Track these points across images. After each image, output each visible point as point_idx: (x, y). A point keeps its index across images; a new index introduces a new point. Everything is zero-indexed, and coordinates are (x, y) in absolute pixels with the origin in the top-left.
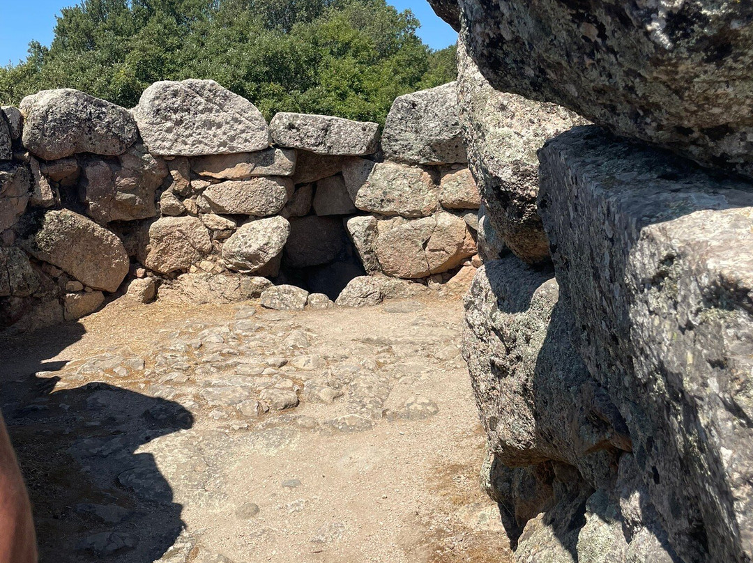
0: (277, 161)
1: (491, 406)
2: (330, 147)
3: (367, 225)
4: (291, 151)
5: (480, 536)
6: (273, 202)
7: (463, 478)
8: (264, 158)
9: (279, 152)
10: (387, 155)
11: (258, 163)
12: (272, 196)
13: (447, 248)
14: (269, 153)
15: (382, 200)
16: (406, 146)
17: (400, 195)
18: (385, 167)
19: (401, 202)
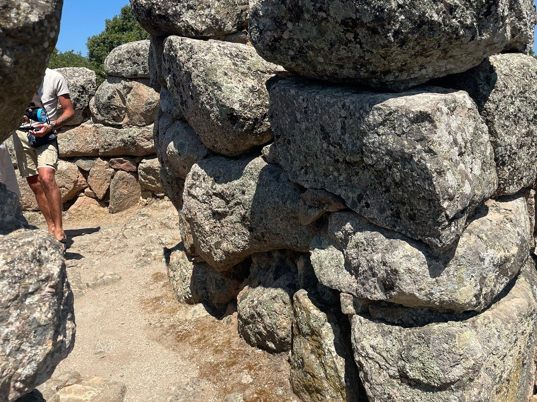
1: (214, 237)
5: (197, 320)
7: (165, 302)
13: (66, 185)
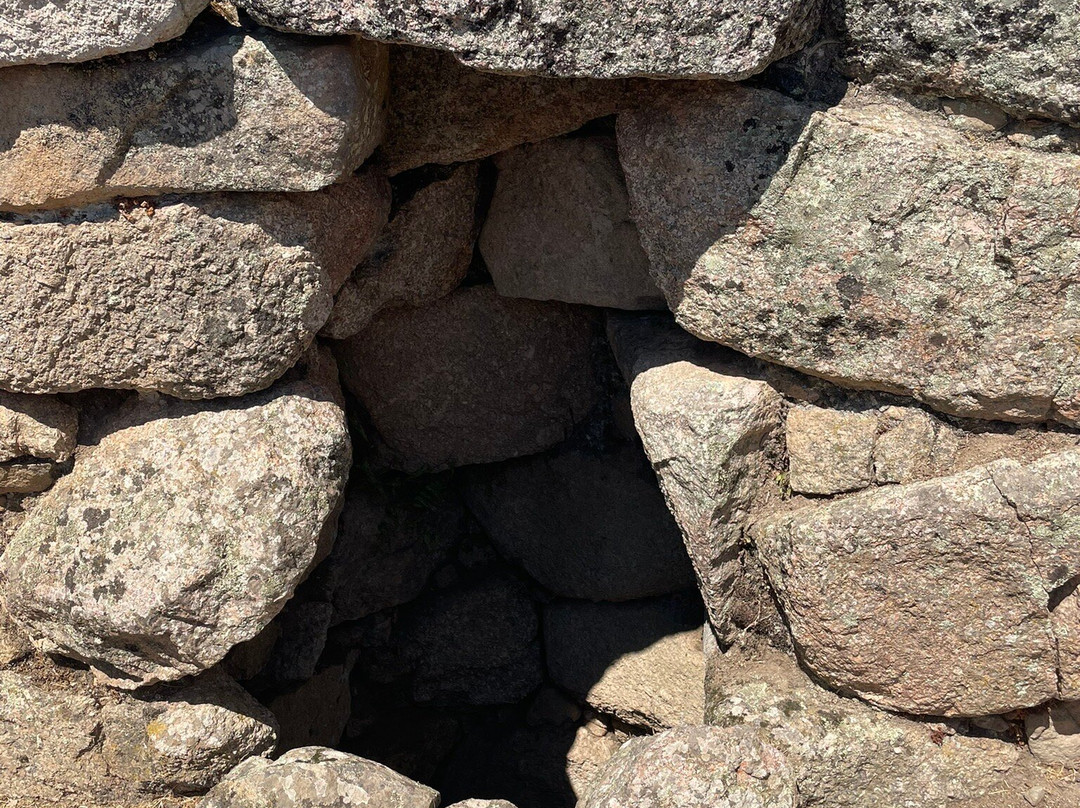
0: (253, 116)
2: (558, 35)
3: (734, 432)
4: (328, 54)
6: (243, 336)
8: (174, 98)
9: (260, 60)
10: (871, 60)
11: (141, 124)
12: (237, 305)
14: (197, 63)
15: (830, 323)
16: (1004, 18)
17: (941, 304)
18: (861, 142)
19: (937, 340)
